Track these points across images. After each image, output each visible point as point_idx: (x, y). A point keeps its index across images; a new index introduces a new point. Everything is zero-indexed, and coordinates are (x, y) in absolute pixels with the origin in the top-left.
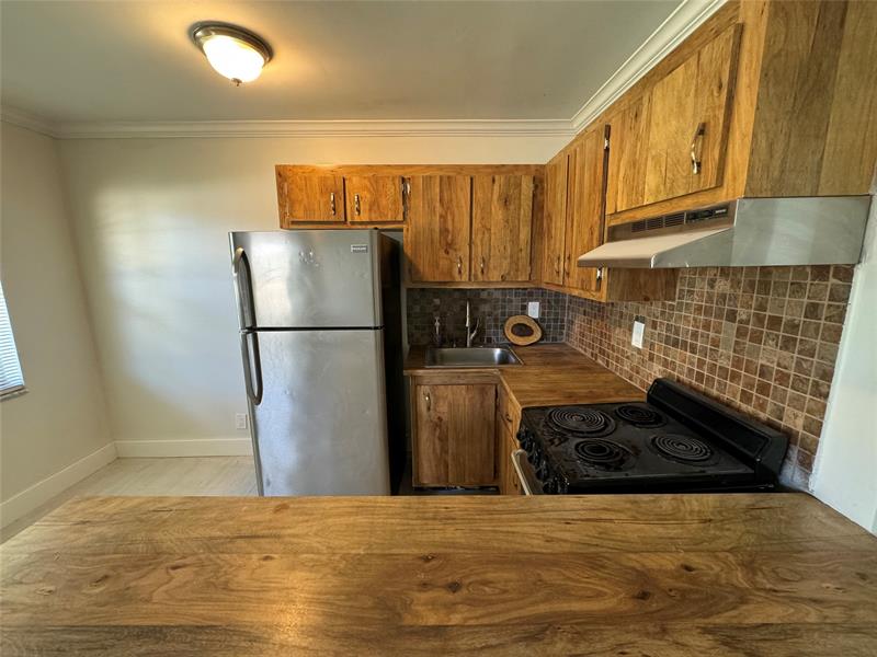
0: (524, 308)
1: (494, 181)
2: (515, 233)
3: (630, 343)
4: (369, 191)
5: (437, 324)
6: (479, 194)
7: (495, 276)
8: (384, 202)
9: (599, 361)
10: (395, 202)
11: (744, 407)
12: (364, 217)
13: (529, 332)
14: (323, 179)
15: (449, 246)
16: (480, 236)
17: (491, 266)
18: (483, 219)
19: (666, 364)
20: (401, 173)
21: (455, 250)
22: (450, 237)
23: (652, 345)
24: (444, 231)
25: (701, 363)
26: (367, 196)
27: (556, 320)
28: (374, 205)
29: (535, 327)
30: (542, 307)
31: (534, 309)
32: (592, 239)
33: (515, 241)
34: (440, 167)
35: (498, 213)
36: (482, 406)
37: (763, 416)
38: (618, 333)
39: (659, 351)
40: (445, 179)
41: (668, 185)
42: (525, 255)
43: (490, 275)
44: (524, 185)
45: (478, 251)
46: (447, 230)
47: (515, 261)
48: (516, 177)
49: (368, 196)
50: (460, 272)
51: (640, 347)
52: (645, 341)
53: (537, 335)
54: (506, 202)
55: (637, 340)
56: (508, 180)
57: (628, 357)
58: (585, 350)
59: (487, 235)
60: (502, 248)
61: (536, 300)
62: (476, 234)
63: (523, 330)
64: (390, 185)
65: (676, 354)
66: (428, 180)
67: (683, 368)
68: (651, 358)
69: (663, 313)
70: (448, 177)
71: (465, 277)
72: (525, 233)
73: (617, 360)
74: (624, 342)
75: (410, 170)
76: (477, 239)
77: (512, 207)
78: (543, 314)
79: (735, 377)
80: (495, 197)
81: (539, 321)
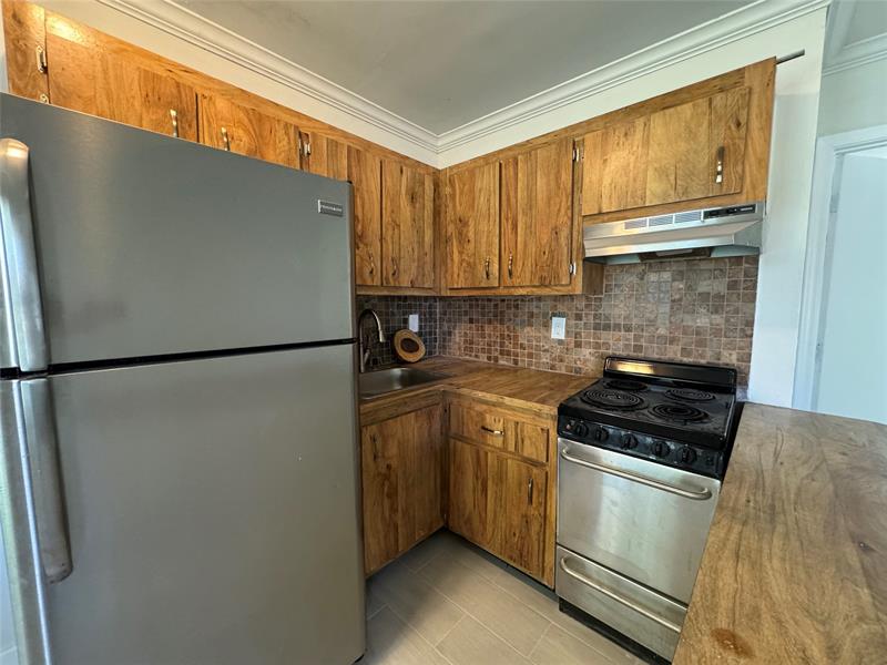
0: (406, 321)
1: (402, 172)
2: (420, 232)
3: (547, 338)
4: (246, 131)
6: (388, 182)
7: (405, 281)
9: (501, 362)
11: (685, 360)
13: (416, 347)
15: (360, 239)
16: (390, 232)
17: (402, 267)
18: (393, 212)
19: (597, 346)
20: (294, 121)
21: (366, 245)
22: (360, 227)
23: (577, 335)
25: (637, 338)
26: (243, 139)
27: (430, 334)
29: (420, 342)
30: (420, 320)
31: (414, 322)
32: (557, 239)
33: (421, 243)
34: (346, 134)
35: (406, 210)
37: (703, 362)
38: (527, 334)
39: (588, 336)
40: (354, 154)
41: (681, 191)
42: (428, 259)
43: (401, 279)
44: (426, 184)
45: (389, 248)
46: (357, 219)
47: (421, 267)
48: (420, 174)
49: (245, 139)
50: (371, 272)
51: (563, 338)
52: (567, 332)
53: (423, 349)
54: (413, 198)
55: (558, 333)
56: (414, 174)
57: (544, 351)
58: (476, 356)
59: (397, 232)
60: (410, 249)
61: (415, 313)
62: (387, 229)
63: (410, 345)
64: (281, 133)
65: (605, 336)
66: (333, 145)
67: (619, 345)
68: (578, 345)
69: (587, 306)
70: (359, 151)
71: (377, 282)
72: (428, 236)
73: (530, 355)
74: (538, 339)
75: (310, 124)
76: (388, 234)
77: (417, 205)
78: (420, 327)
79: (672, 341)
80: (403, 192)
81: (420, 334)
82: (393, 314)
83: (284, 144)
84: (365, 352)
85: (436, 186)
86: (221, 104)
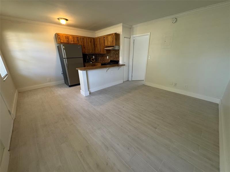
1: (89, 39)
4: (73, 39)
6: (87, 41)
7: (90, 52)
8: (75, 40)
10: (77, 41)
11: (116, 60)
12: (72, 43)
13: (94, 60)
14: (65, 36)
15: (84, 48)
17: (90, 50)
18: (88, 44)
19: (111, 59)
20: (76, 36)
24: (84, 46)
25: (113, 58)
28: (74, 41)
31: (94, 57)
33: (92, 47)
34: (82, 36)
38: (106, 58)
41: (110, 44)
42: (93, 49)
45: (88, 48)
48: (91, 39)
54: (91, 42)
55: (108, 58)
57: (107, 60)
62: (88, 46)
63: (93, 60)
64: (75, 38)
66: (81, 38)
69: (110, 54)
70: (83, 38)
71: (87, 52)
72: (93, 47)
75: (78, 36)
80: (89, 41)
81: (95, 59)
82: (91, 56)
83: (76, 39)
85: (94, 40)
86: (70, 37)
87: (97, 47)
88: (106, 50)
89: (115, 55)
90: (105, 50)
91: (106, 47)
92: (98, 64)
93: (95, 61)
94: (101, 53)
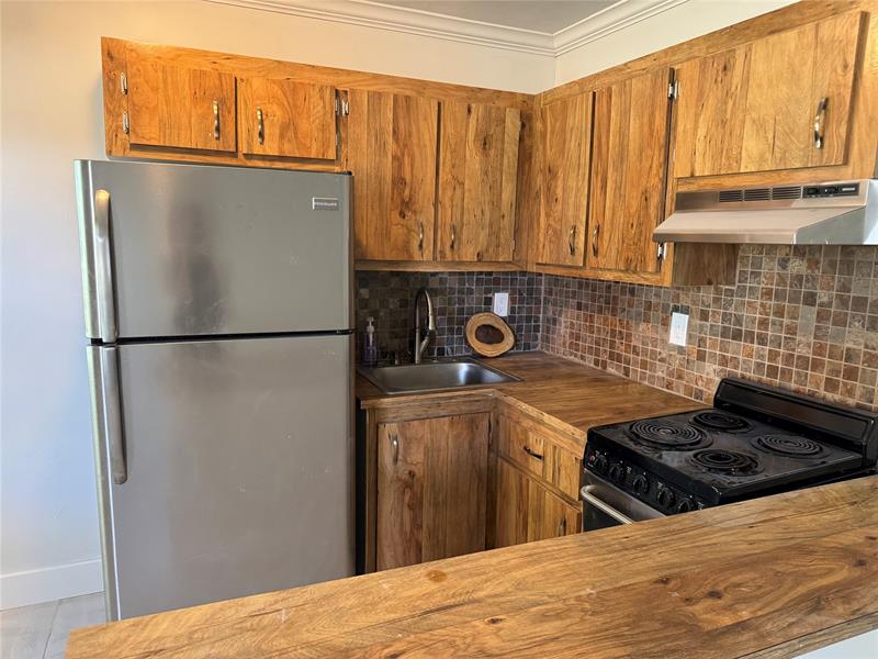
0: (489, 301)
1: (469, 111)
2: (495, 189)
3: (665, 342)
4: (281, 105)
5: (371, 328)
6: (449, 129)
7: (468, 253)
8: (304, 126)
9: (610, 370)
10: (323, 128)
11: (830, 396)
12: (271, 148)
14: (198, 75)
15: (406, 206)
16: (449, 193)
17: (464, 237)
18: (453, 166)
19: (724, 361)
20: (331, 80)
21: (415, 212)
22: (407, 192)
23: (702, 341)
24: (399, 181)
25: (773, 356)
26: (277, 114)
27: (528, 319)
28: (288, 128)
29: (505, 329)
30: (512, 300)
31: (501, 303)
32: (647, 207)
33: (496, 204)
34: (393, 80)
35: (473, 159)
36: (471, 447)
37: (851, 402)
38: (642, 332)
39: (713, 346)
40: (402, 103)
41: (778, 155)
42: (507, 223)
43: (463, 251)
44: (508, 120)
45: (447, 215)
46: (404, 182)
47: (494, 233)
48: (498, 108)
49: (279, 113)
50: (421, 246)
51: (684, 345)
52: (690, 337)
53: (509, 340)
54: (485, 143)
55: (678, 336)
56: (488, 111)
57: (662, 360)
58: (582, 358)
59: (458, 192)
60: (479, 213)
61: (504, 290)
62: (444, 189)
63: (490, 334)
64: (317, 99)
65: (737, 349)
66: (376, 97)
67: (749, 363)
68: (701, 357)
69: (716, 300)
70: (407, 97)
71: (428, 254)
72: (508, 193)
73: (644, 365)
74: (654, 342)
75: (350, 78)
76: (445, 198)
77: (492, 152)
78: (512, 310)
79: (817, 365)
80: (471, 137)
81: (509, 320)
82: (470, 292)
83: (318, 110)
84: (422, 339)
85: (526, 121)
86: (257, 83)
87: (551, 199)
88: (682, 244)
89: (809, 315)
90: (661, 239)
91: (687, 202)
92: (541, 422)
93: (516, 345)
94: (589, 274)
